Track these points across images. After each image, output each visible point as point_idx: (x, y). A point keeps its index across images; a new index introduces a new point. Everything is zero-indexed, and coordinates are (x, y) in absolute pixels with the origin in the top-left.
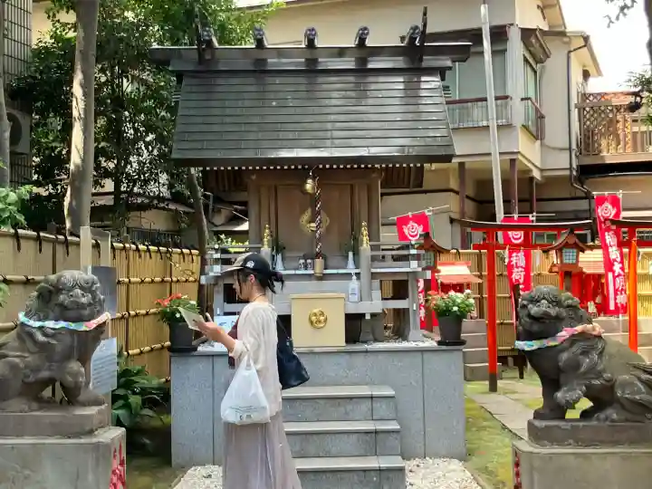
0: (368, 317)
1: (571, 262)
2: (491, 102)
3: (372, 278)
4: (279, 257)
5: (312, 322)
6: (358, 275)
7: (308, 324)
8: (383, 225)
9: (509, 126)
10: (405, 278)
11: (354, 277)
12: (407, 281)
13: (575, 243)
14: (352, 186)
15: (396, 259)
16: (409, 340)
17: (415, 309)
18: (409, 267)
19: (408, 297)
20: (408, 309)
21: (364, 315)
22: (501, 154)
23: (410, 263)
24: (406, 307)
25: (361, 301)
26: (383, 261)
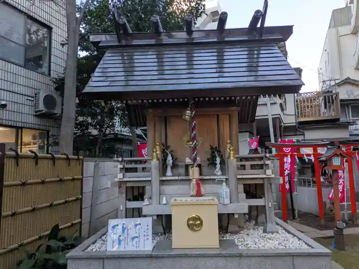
0: (236, 216)
1: (337, 164)
3: (238, 184)
5: (189, 225)
7: (187, 227)
9: (275, 103)
10: (261, 182)
11: (224, 184)
12: (263, 184)
13: (341, 154)
14: (218, 116)
16: (267, 231)
17: (270, 206)
18: (265, 174)
19: (264, 197)
20: (264, 206)
21: (233, 214)
22: (272, 115)
23: (265, 171)
24: (263, 204)
25: (231, 203)
26: (244, 169)
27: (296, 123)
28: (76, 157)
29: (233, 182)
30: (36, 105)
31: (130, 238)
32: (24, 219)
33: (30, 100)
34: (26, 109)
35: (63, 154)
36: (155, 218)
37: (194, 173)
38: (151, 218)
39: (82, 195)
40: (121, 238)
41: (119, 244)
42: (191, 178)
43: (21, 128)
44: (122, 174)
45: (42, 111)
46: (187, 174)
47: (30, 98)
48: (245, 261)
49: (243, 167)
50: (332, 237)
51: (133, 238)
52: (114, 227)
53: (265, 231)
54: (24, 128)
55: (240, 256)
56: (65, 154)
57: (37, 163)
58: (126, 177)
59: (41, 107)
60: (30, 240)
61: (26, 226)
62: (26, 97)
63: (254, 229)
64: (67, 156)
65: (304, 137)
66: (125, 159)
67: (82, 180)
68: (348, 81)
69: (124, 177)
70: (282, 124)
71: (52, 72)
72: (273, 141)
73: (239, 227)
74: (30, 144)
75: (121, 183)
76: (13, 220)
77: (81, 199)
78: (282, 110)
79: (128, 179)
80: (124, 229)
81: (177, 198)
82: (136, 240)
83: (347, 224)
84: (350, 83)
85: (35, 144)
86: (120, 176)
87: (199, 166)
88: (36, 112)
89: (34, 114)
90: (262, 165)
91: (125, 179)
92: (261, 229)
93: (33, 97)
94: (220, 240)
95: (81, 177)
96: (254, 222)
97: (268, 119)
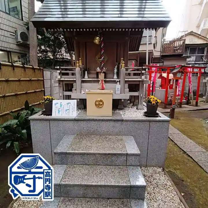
0: (123, 101)
1: (179, 77)
2: (148, 37)
3: (125, 83)
4: (86, 72)
5: (96, 105)
6: (119, 82)
8: (129, 60)
9: (151, 43)
10: (138, 83)
12: (139, 84)
13: (182, 71)
15: (135, 74)
16: (138, 108)
17: (141, 96)
18: (141, 78)
19: (139, 91)
20: (138, 96)
21: (121, 99)
22: (149, 50)
23: (141, 77)
24: (138, 95)
25: (120, 93)
26: (130, 75)
27: (160, 56)
28: (39, 68)
29: (122, 82)
30: (16, 38)
31: (64, 110)
32: (11, 99)
33: (12, 35)
34: (11, 40)
35: (30, 66)
36: (78, 100)
37: (102, 76)
38: (76, 100)
39: (44, 88)
40: (60, 110)
41: (59, 112)
42: (99, 79)
43: (10, 52)
44: (60, 76)
45: (20, 42)
46: (98, 77)
47: (13, 34)
48: (124, 123)
49: (129, 74)
50: (169, 112)
51: (66, 110)
52: (56, 104)
53: (137, 109)
54: (11, 52)
55: (122, 121)
56: (32, 66)
57: (14, 69)
58: (63, 78)
59: (19, 39)
60: (16, 109)
61: (13, 103)
62: (10, 33)
63: (132, 107)
64: (33, 66)
65: (163, 64)
66: (61, 67)
67: (43, 80)
68: (191, 33)
69: (61, 78)
70: (153, 56)
71: (24, 18)
72: (147, 64)
73: (124, 106)
74: (17, 62)
75: (60, 81)
76: (4, 100)
77: (44, 91)
78: (154, 47)
79: (64, 79)
80: (61, 105)
81: (90, 90)
82: (68, 111)
83: (177, 106)
84: (192, 35)
85: (19, 61)
86: (59, 77)
87: (104, 72)
88: (17, 42)
89: (16, 43)
90: (140, 74)
91: (62, 79)
92: (135, 107)
93: (14, 33)
94: (112, 112)
95: (43, 79)
96: (132, 104)
97: (146, 52)
